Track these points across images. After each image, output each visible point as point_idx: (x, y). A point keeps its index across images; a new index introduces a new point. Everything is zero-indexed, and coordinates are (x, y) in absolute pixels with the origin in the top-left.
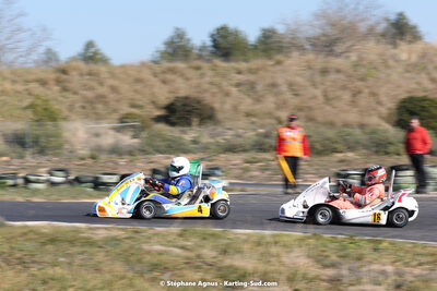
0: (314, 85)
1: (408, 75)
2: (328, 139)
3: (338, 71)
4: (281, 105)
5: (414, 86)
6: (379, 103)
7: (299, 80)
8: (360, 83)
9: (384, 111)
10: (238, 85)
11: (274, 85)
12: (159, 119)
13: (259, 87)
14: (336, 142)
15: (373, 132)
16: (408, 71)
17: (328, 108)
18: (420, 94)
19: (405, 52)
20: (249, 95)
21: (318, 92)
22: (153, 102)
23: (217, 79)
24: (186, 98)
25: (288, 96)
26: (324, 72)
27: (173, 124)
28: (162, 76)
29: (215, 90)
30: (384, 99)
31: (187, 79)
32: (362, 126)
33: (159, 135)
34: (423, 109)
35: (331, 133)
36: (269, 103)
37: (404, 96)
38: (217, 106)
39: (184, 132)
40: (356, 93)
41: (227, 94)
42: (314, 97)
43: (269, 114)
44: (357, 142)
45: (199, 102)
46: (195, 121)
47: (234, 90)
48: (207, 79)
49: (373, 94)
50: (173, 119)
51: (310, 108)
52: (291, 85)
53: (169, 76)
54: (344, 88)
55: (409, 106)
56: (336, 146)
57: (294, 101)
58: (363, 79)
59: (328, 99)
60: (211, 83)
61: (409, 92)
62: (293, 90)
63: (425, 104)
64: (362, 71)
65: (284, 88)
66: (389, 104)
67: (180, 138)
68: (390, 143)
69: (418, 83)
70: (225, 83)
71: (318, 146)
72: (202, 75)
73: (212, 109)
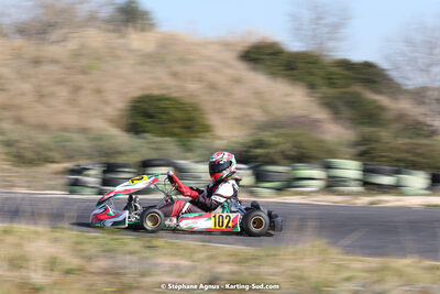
3: (54, 61)
5: (151, 82)
6: (106, 103)
8: (80, 78)
9: (111, 112)
14: (50, 150)
15: (99, 138)
16: (142, 64)
18: (156, 92)
19: (137, 40)
26: (37, 62)
30: (112, 97)
32: (84, 131)
34: (164, 111)
35: (44, 138)
37: (138, 94)
40: (77, 89)
42: (23, 94)
44: (78, 151)
49: (99, 91)
54: (61, 82)
55: (145, 106)
56: (51, 154)
58: (84, 72)
59: (41, 96)
61: (143, 89)
63: (162, 104)
64: (84, 62)
66: (118, 103)
68: (120, 153)
69: (155, 78)
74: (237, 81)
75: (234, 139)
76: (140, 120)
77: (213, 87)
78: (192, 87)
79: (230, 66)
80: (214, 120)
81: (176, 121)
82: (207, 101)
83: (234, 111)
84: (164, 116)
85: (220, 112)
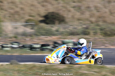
0: (105, 7)
2: (112, 30)
4: (92, 16)
7: (99, 5)
10: (74, 7)
11: (88, 7)
12: (41, 21)
13: (83, 8)
17: (111, 17)
20: (78, 12)
21: (107, 10)
22: (39, 15)
23: (65, 5)
24: (53, 13)
25: (95, 12)
27: (47, 23)
28: (42, 4)
29: (64, 9)
31: (53, 5)
33: (42, 28)
36: (87, 15)
38: (65, 16)
39: (52, 27)
41: (69, 11)
43: (87, 20)
45: (58, 14)
46: (57, 22)
47: (72, 9)
48: (61, 5)
50: (47, 21)
51: (104, 17)
52: (96, 7)
53: (45, 4)
57: (97, 14)
60: (62, 6)
62: (97, 9)
65: (93, 9)
67: (51, 29)
70: (68, 7)
71: (108, 33)
72: (59, 3)
73: (63, 17)
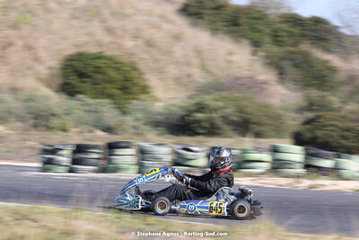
1: (75, 22)
5: (84, 38)
6: (37, 60)
8: (11, 33)
9: (43, 70)
15: (31, 99)
16: (76, 18)
18: (93, 50)
30: (42, 54)
32: (14, 90)
34: (98, 70)
37: (71, 51)
40: (6, 46)
44: (10, 113)
49: (29, 48)
55: (78, 65)
58: (14, 27)
61: (78, 46)
63: (100, 63)
64: (13, 16)
66: (50, 62)
68: (54, 115)
69: (89, 34)
74: (177, 38)
75: (173, 102)
76: (74, 80)
77: (150, 44)
78: (129, 43)
79: (169, 21)
80: (152, 80)
81: (112, 81)
82: (144, 60)
83: (172, 71)
84: (99, 76)
85: (160, 72)
